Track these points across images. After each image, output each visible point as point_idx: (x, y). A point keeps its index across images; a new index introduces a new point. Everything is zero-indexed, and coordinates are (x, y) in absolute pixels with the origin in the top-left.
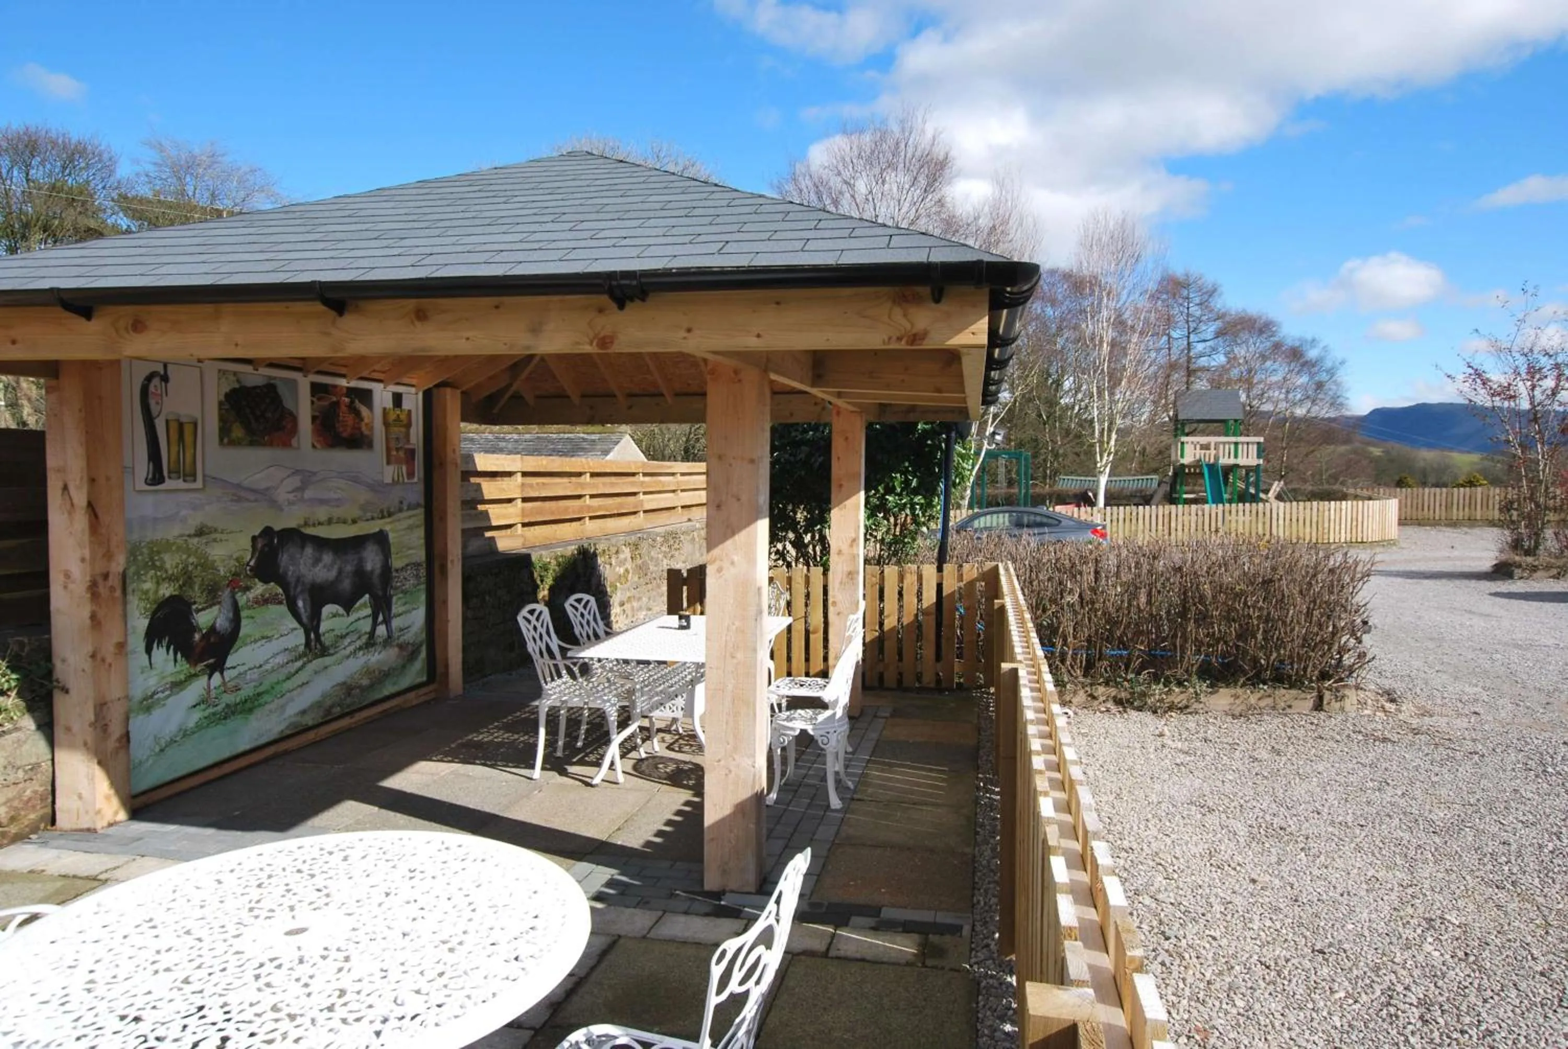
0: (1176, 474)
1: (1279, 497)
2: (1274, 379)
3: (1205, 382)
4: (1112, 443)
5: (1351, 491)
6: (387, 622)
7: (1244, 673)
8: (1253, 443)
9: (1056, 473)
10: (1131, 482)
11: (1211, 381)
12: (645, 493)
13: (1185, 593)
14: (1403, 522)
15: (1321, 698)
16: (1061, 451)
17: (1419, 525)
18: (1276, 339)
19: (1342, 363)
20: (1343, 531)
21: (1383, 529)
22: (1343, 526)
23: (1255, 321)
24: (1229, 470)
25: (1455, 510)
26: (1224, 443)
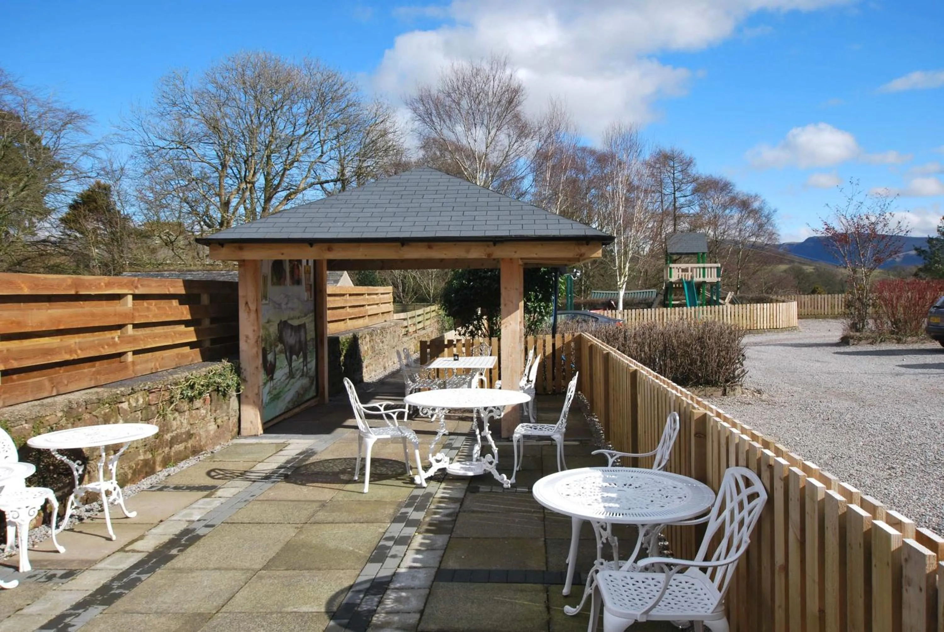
0: (667, 288)
1: (732, 302)
2: (732, 222)
3: (687, 225)
4: (627, 269)
5: (775, 297)
6: (306, 365)
7: (692, 380)
8: (714, 268)
9: (588, 288)
10: (640, 294)
11: (690, 224)
12: (369, 305)
13: (665, 345)
14: (801, 316)
15: (725, 390)
16: (591, 274)
17: (816, 318)
18: (732, 195)
19: (775, 211)
20: (765, 322)
21: (789, 320)
22: (765, 319)
23: (718, 182)
24: (700, 285)
25: (836, 308)
26: (696, 268)
